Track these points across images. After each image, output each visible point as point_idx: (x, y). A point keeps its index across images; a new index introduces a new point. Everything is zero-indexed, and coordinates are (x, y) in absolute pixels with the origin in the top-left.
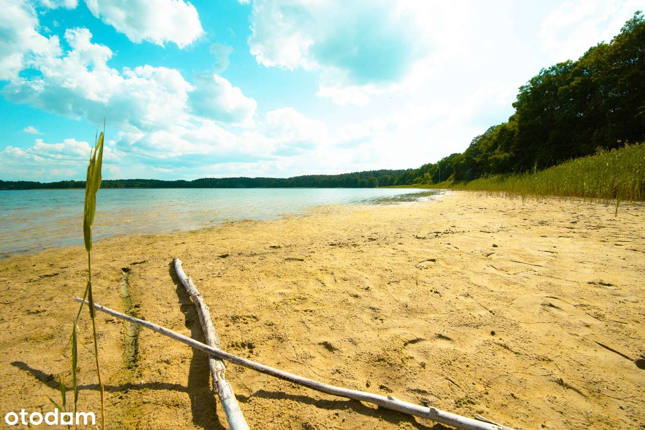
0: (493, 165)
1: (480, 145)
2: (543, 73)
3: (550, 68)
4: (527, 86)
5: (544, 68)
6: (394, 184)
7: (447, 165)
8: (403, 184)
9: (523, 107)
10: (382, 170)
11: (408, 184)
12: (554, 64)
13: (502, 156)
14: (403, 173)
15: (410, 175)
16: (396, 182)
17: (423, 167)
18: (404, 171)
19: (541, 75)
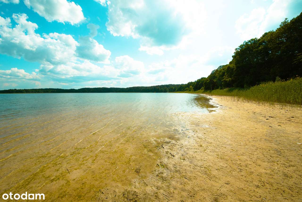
0: (224, 83)
1: (216, 74)
2: (245, 43)
3: (248, 41)
4: (238, 49)
5: (245, 41)
6: (176, 91)
7: (200, 83)
8: (180, 91)
9: (237, 58)
10: (170, 84)
11: (182, 91)
12: (250, 39)
13: (228, 80)
14: (180, 86)
15: (183, 87)
16: (177, 90)
17: (188, 83)
18: (180, 85)
19: (244, 44)
